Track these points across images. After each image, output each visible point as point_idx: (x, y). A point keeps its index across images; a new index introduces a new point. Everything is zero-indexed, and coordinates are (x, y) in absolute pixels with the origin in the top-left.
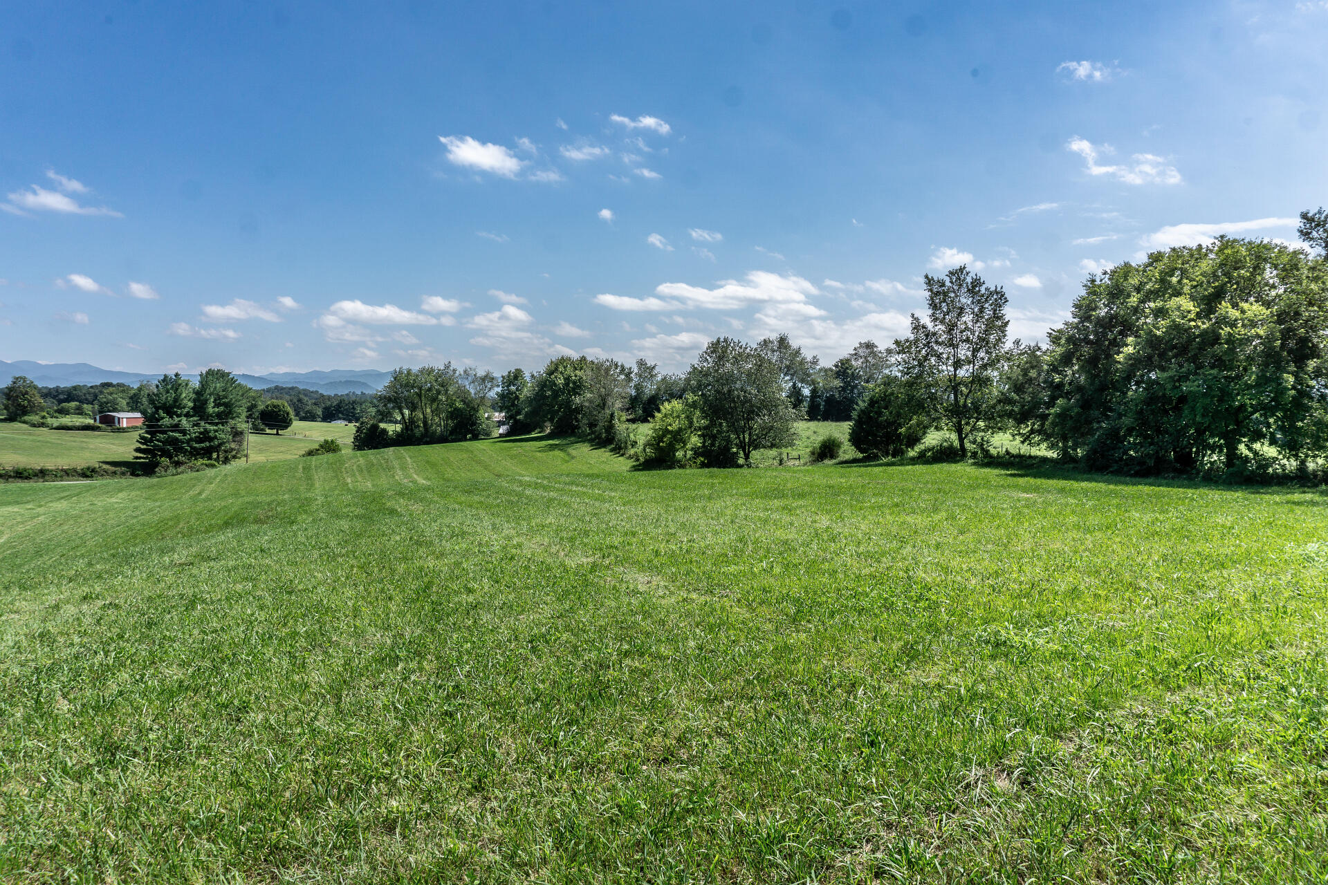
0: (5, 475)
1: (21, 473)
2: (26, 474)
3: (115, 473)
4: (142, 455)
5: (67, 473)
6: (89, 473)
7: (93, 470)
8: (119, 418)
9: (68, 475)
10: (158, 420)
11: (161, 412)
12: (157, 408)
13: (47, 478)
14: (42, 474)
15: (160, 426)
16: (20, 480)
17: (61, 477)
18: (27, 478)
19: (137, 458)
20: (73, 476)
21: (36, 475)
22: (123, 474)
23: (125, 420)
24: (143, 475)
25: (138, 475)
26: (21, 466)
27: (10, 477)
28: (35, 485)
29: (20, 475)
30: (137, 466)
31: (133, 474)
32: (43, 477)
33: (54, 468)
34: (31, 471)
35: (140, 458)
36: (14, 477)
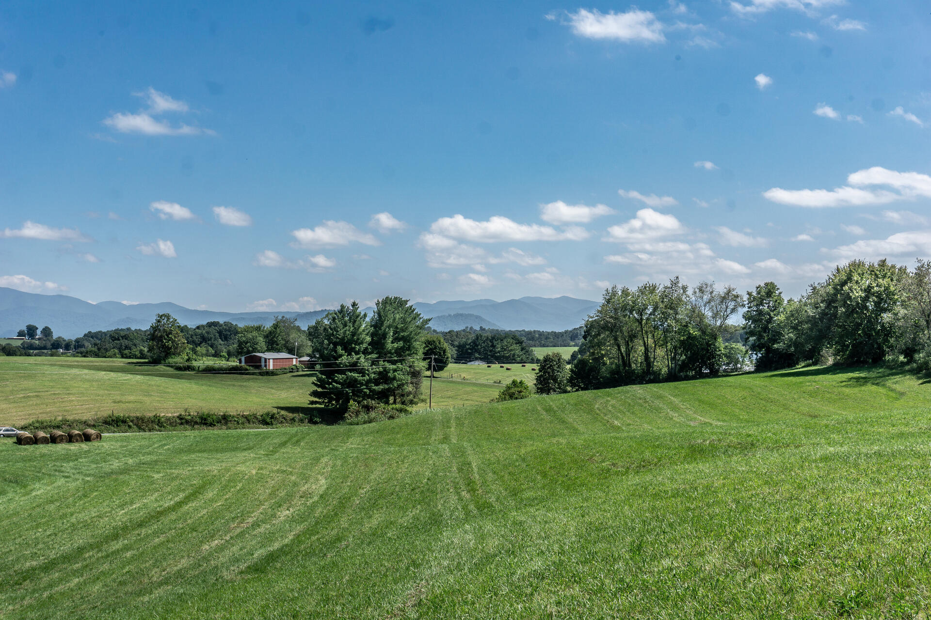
0: (192, 421)
1: (205, 419)
2: (209, 420)
3: (293, 420)
4: (317, 400)
5: (248, 420)
6: (268, 420)
7: (273, 417)
8: (265, 359)
9: (249, 421)
10: (336, 358)
11: (339, 348)
12: (335, 344)
13: (229, 425)
14: (225, 420)
15: (338, 365)
16: (205, 427)
17: (243, 423)
18: (212, 425)
19: (312, 403)
20: (254, 423)
21: (219, 422)
22: (302, 421)
23: (271, 361)
24: (321, 422)
25: (315, 423)
26: (205, 411)
27: (196, 423)
28: (220, 432)
29: (205, 421)
30: (315, 413)
31: (312, 422)
32: (226, 423)
33: (235, 414)
34: (215, 417)
35: (316, 403)
36: (201, 423)
